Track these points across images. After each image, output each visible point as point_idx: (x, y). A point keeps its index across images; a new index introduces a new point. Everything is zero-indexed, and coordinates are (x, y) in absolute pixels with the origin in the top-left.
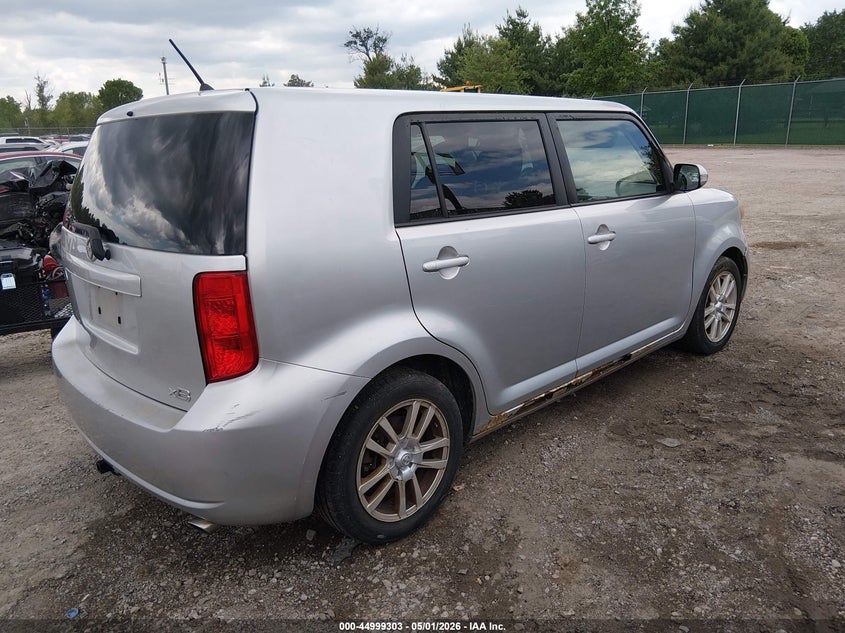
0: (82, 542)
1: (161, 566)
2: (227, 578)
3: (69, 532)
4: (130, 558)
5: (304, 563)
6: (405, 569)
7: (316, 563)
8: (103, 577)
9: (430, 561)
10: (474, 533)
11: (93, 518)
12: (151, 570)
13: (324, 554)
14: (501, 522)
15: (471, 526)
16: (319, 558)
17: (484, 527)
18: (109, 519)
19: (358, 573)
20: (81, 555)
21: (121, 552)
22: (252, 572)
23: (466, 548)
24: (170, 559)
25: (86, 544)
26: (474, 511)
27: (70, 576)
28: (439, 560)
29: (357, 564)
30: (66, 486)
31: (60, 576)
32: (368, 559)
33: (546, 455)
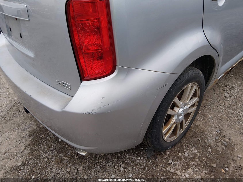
0: (28, 143)
1: (66, 158)
2: (99, 167)
3: (21, 137)
4: (50, 153)
5: (133, 158)
6: (184, 163)
7: (139, 158)
8: (40, 165)
9: (195, 158)
10: (211, 141)
11: (31, 129)
12: (62, 160)
13: (141, 153)
14: (221, 135)
15: (207, 137)
16: (140, 155)
17: (214, 137)
18: (38, 129)
19: (161, 165)
20: (27, 151)
21: (46, 149)
22: (110, 164)
23: (210, 150)
24: (69, 153)
25: (30, 144)
26: (206, 128)
27: (24, 164)
28: (199, 158)
29: (159, 159)
30: (18, 111)
31: (20, 164)
32: (164, 157)
33: (227, 96)
